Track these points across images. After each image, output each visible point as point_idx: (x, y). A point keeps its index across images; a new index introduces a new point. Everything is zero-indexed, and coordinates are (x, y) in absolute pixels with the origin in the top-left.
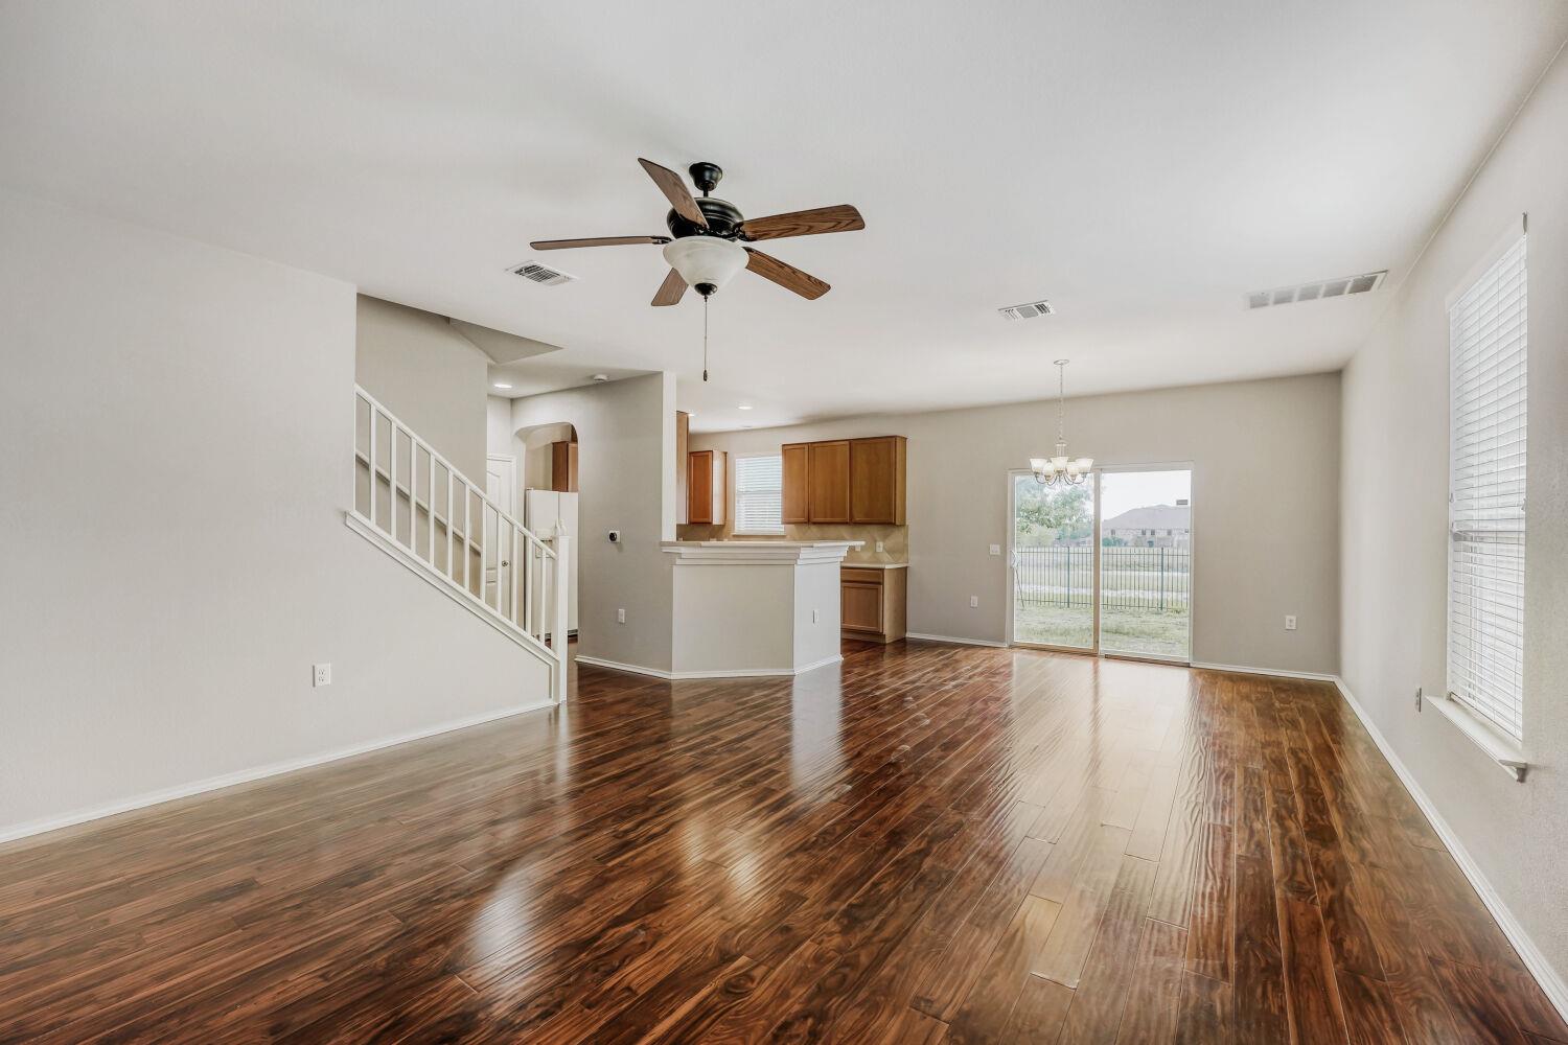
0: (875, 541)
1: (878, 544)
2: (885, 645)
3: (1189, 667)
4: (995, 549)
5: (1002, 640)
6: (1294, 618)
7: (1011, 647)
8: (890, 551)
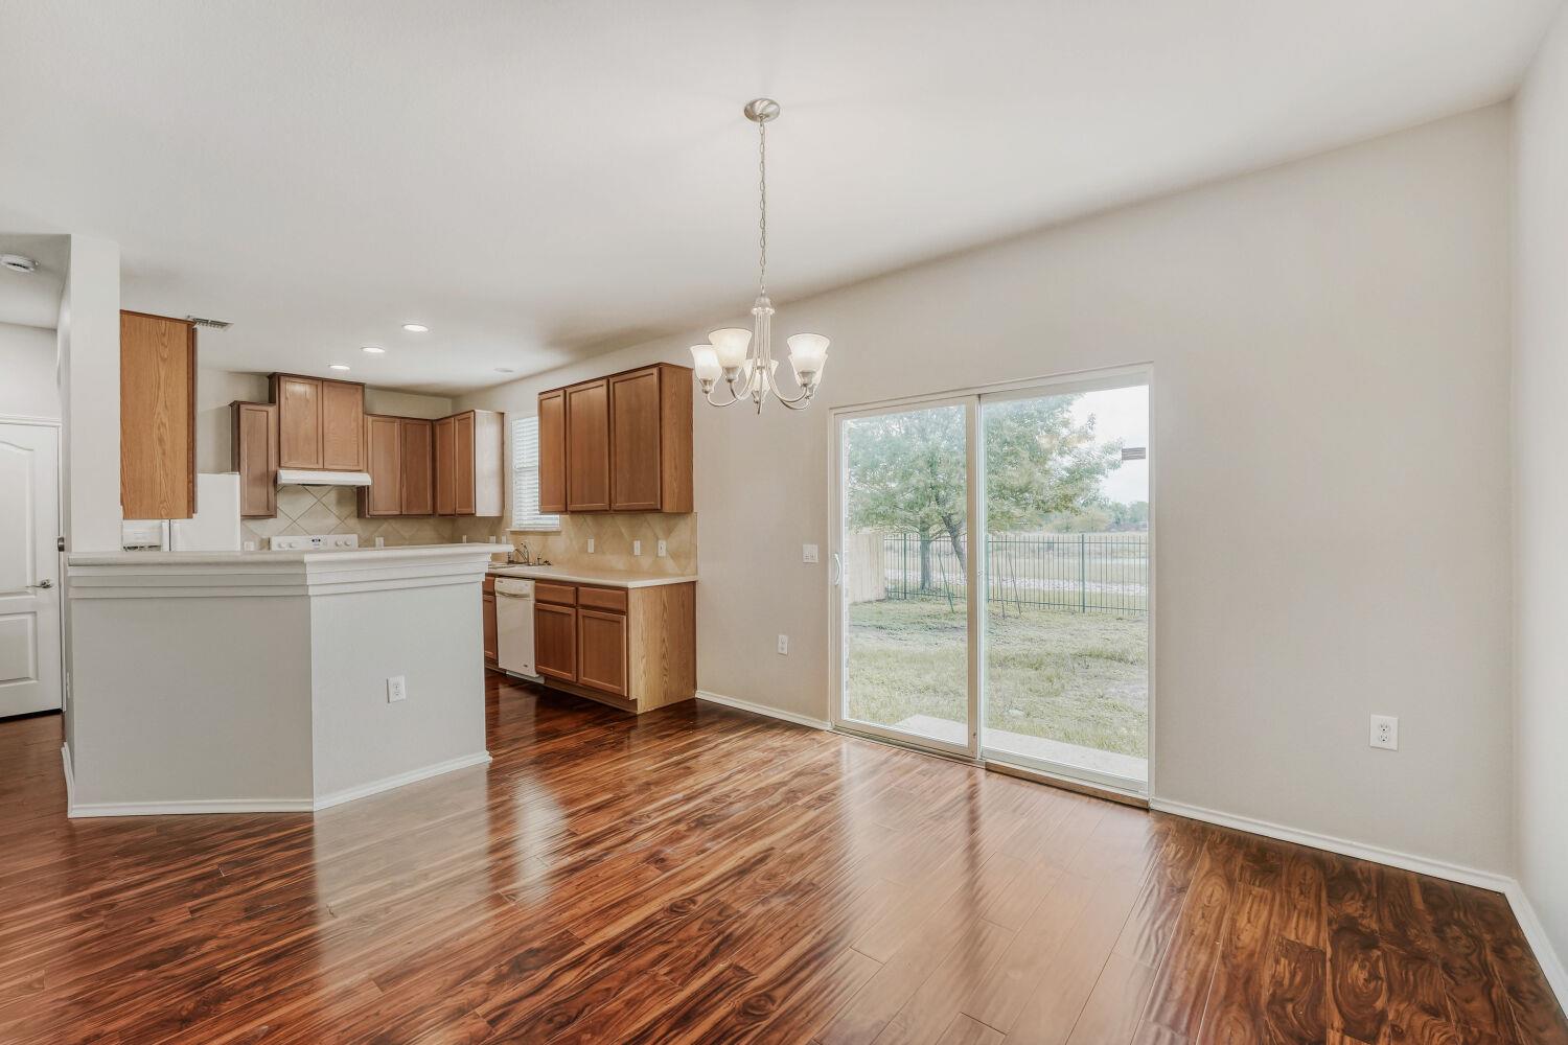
0: (658, 539)
1: (660, 542)
2: (636, 716)
3: (1147, 810)
4: (811, 551)
5: (823, 716)
6: (1392, 721)
7: (839, 729)
8: (675, 555)
